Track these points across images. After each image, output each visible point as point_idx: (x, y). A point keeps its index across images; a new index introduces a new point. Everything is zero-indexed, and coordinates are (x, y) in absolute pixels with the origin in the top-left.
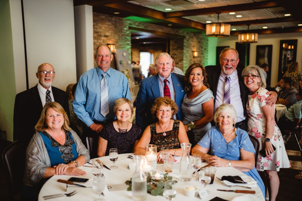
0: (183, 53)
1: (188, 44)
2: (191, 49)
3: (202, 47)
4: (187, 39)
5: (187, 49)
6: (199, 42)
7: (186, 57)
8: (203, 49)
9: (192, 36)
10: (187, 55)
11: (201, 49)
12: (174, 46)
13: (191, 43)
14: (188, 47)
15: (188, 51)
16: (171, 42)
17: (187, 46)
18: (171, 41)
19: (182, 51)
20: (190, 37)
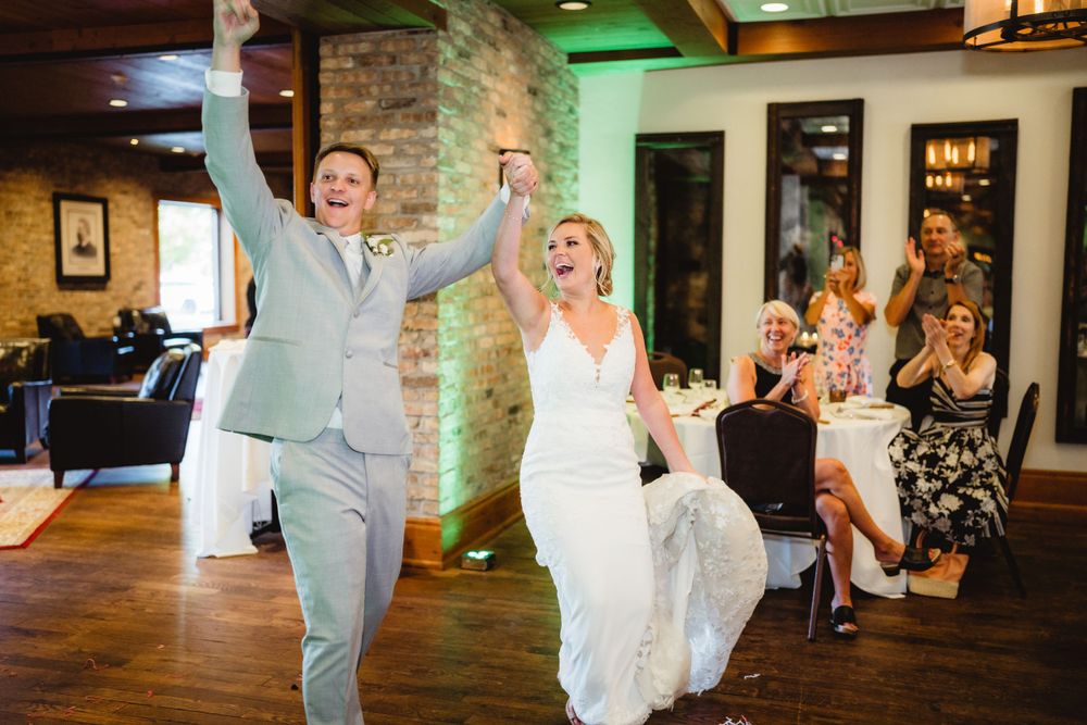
0: (429, 147)
1: (468, 81)
2: (486, 127)
3: (548, 133)
4: (460, 42)
5: (459, 124)
6: (533, 92)
7: (455, 181)
8: (555, 148)
9: (488, 30)
10: (462, 168)
11: (543, 141)
12: (359, 92)
13: (487, 81)
14: (464, 110)
15: (463, 141)
16: (327, 64)
17: (459, 97)
18: (325, 50)
19: (429, 132)
20: (478, 32)
